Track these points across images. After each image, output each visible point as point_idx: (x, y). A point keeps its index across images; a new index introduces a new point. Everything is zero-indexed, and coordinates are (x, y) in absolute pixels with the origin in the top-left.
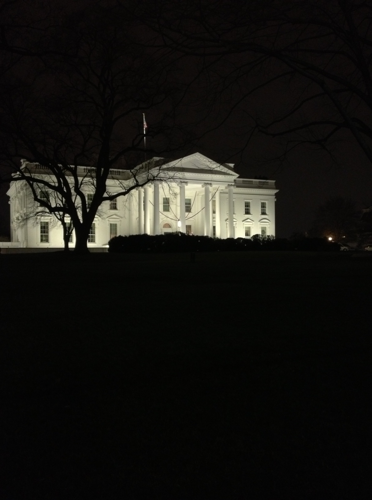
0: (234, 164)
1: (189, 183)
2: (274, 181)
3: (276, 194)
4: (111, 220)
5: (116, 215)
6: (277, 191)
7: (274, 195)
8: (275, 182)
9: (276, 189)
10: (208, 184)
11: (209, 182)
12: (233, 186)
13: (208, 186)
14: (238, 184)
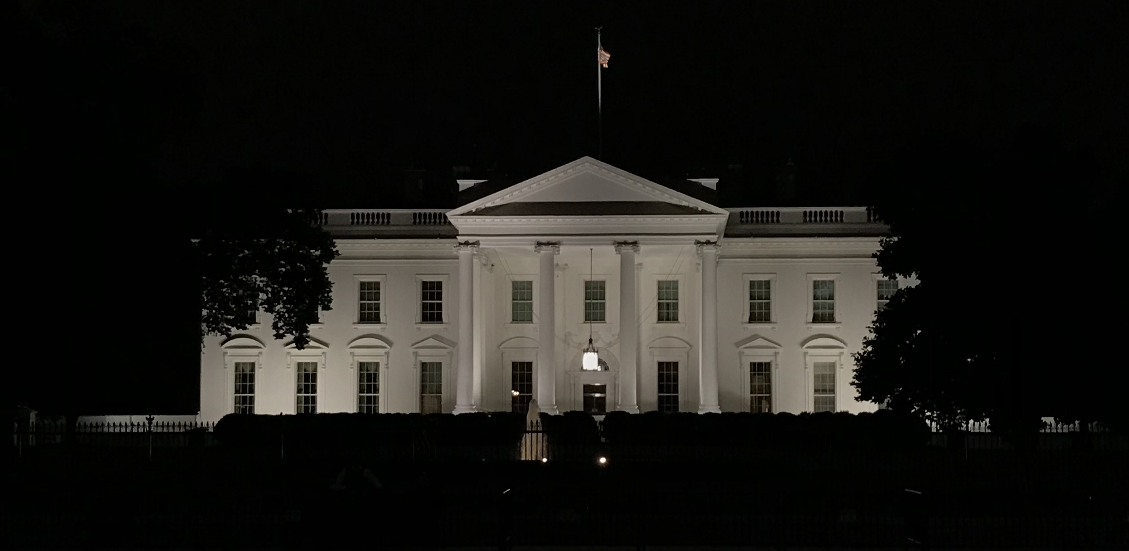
0: (717, 180)
1: (563, 244)
4: (421, 351)
5: (435, 337)
10: (625, 243)
11: (630, 239)
12: (711, 247)
13: (628, 250)
14: (848, 226)
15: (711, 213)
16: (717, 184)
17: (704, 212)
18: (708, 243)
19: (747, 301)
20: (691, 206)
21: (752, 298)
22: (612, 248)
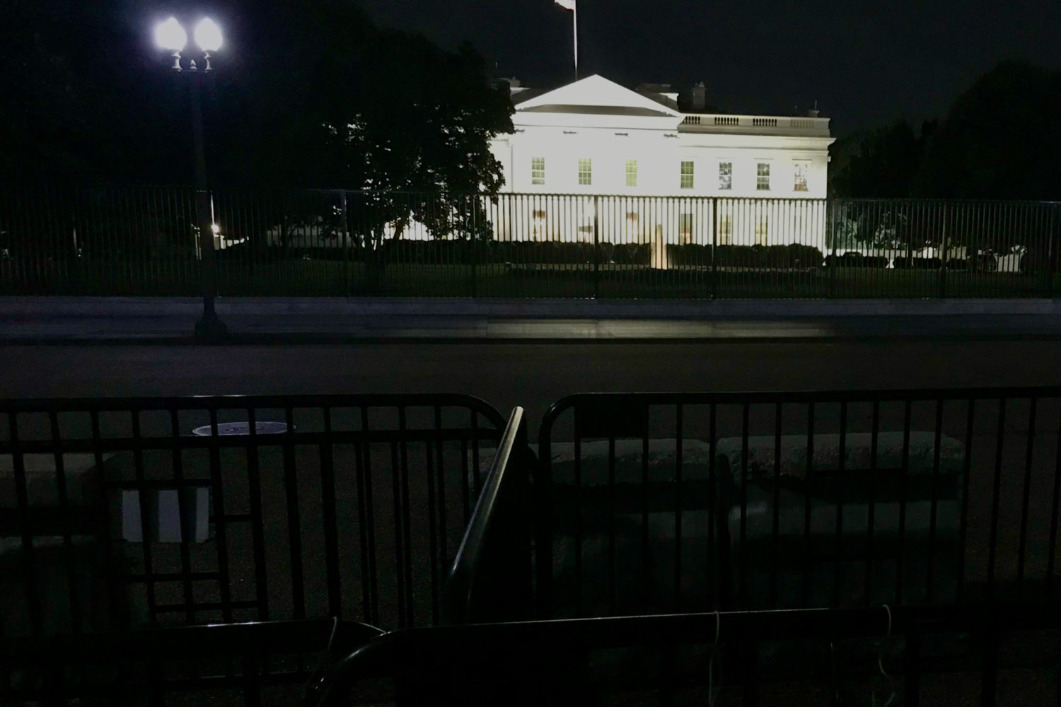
2: (828, 120)
3: (830, 147)
6: (832, 141)
7: (827, 148)
8: (830, 122)
9: (832, 136)
10: (620, 134)
12: (672, 138)
14: (742, 128)
15: (674, 116)
16: (678, 97)
17: (670, 116)
18: (672, 136)
19: (679, 175)
20: (662, 111)
21: (683, 172)
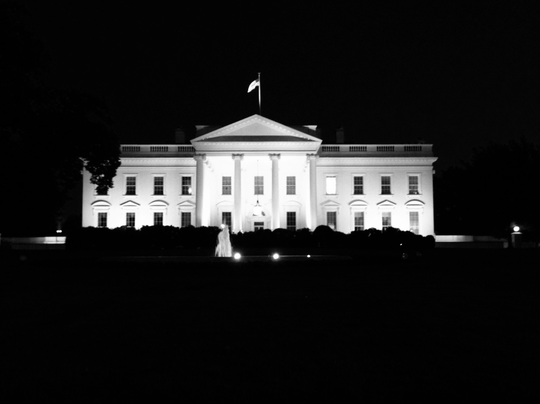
0: (316, 126)
1: (245, 155)
2: (431, 145)
4: (182, 208)
5: (188, 201)
6: (435, 159)
7: (432, 165)
8: (433, 147)
9: (434, 156)
10: (274, 155)
11: (277, 153)
13: (275, 158)
14: (369, 153)
15: (314, 141)
17: (310, 141)
18: (312, 155)
20: (305, 138)
22: (268, 157)
